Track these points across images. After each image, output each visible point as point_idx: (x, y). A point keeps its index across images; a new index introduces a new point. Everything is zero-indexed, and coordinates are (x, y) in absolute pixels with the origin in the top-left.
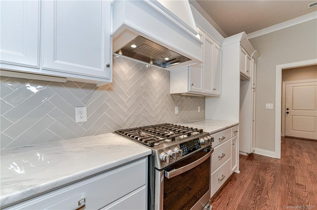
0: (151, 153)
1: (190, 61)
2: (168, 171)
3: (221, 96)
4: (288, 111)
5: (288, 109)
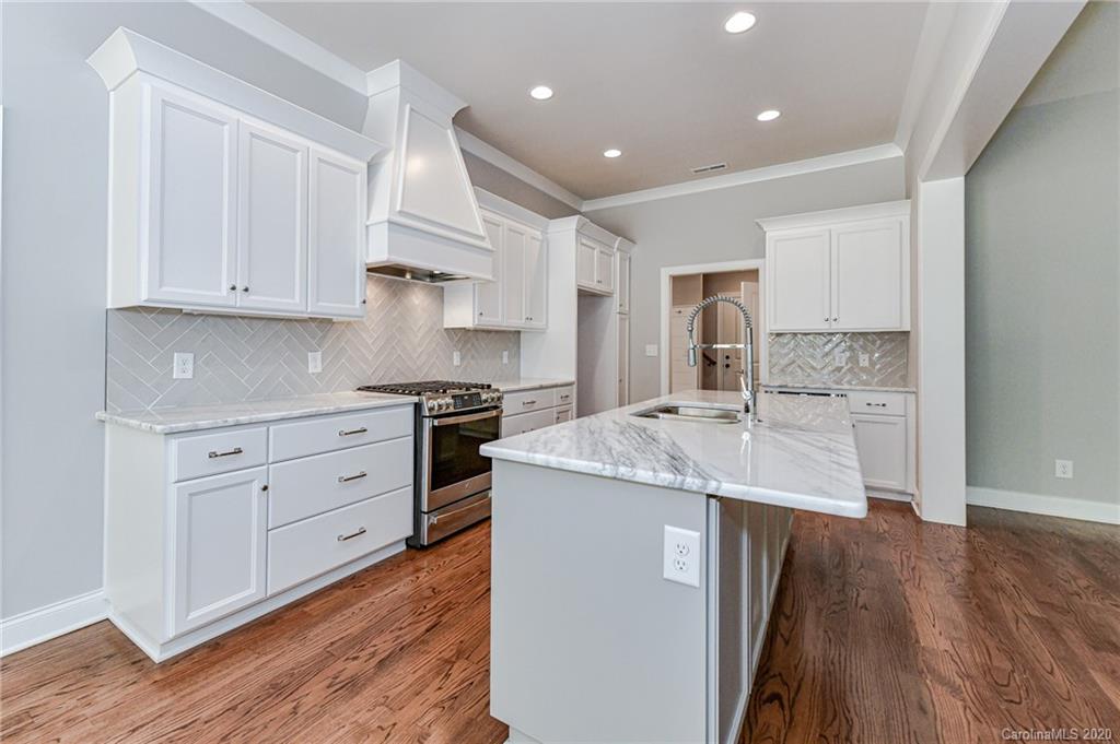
0: (418, 402)
2: (437, 419)
3: (548, 331)
4: (729, 362)
5: (727, 357)
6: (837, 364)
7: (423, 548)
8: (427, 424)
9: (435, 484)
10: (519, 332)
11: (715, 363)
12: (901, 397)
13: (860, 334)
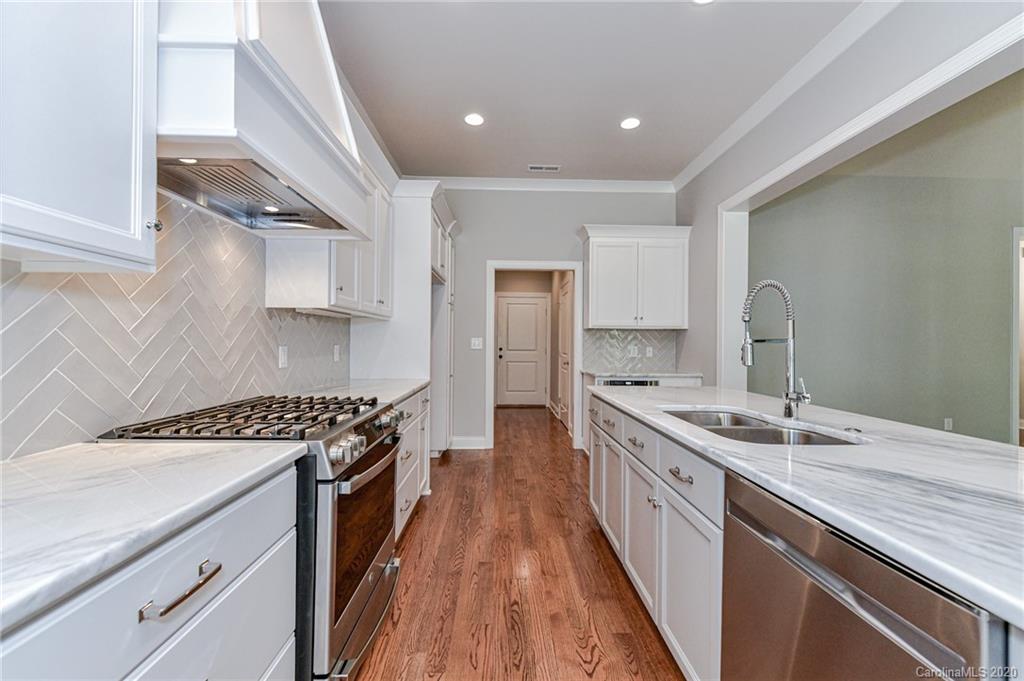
0: (306, 452)
1: (345, 231)
2: (347, 480)
3: (392, 319)
4: (502, 353)
5: (501, 349)
6: (632, 355)
10: (349, 317)
13: (647, 330)
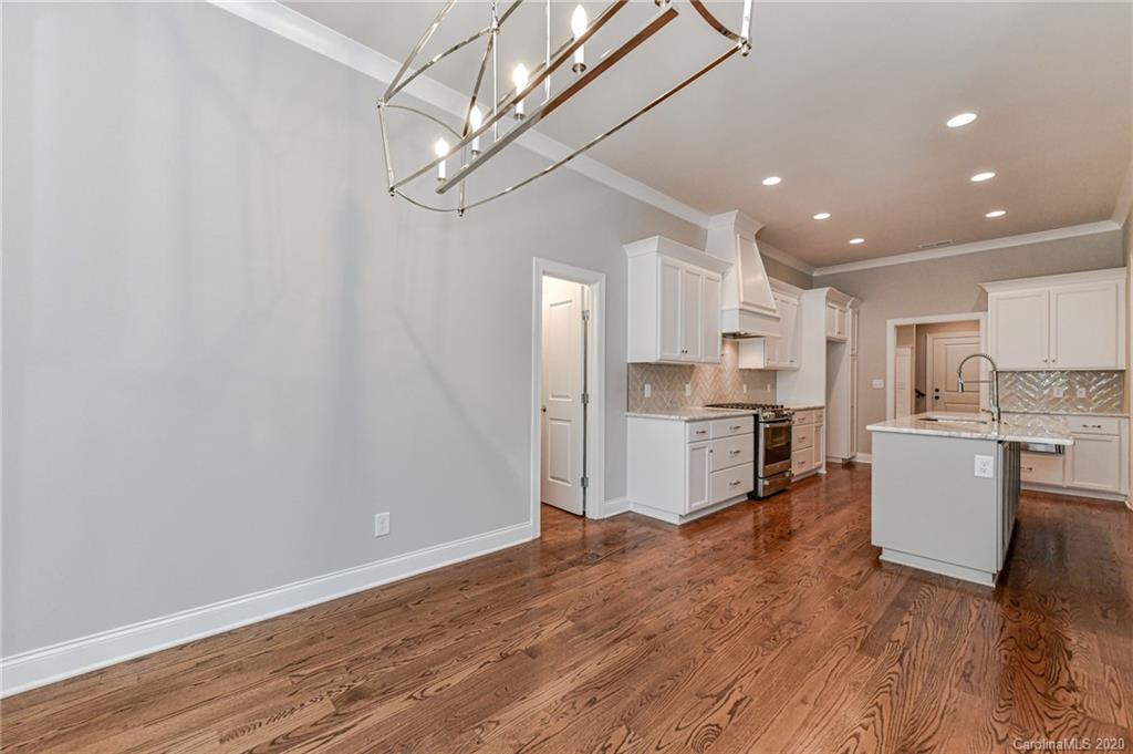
3: (800, 369)
4: (938, 394)
5: (937, 390)
6: (1055, 395)
7: (760, 499)
8: (762, 426)
9: (766, 463)
10: (775, 371)
11: (924, 395)
12: (1116, 420)
13: (1078, 372)
